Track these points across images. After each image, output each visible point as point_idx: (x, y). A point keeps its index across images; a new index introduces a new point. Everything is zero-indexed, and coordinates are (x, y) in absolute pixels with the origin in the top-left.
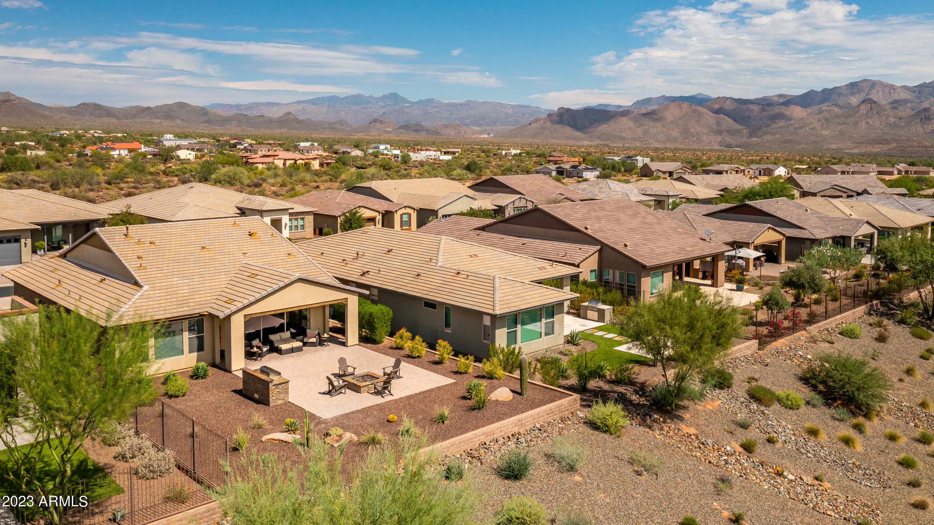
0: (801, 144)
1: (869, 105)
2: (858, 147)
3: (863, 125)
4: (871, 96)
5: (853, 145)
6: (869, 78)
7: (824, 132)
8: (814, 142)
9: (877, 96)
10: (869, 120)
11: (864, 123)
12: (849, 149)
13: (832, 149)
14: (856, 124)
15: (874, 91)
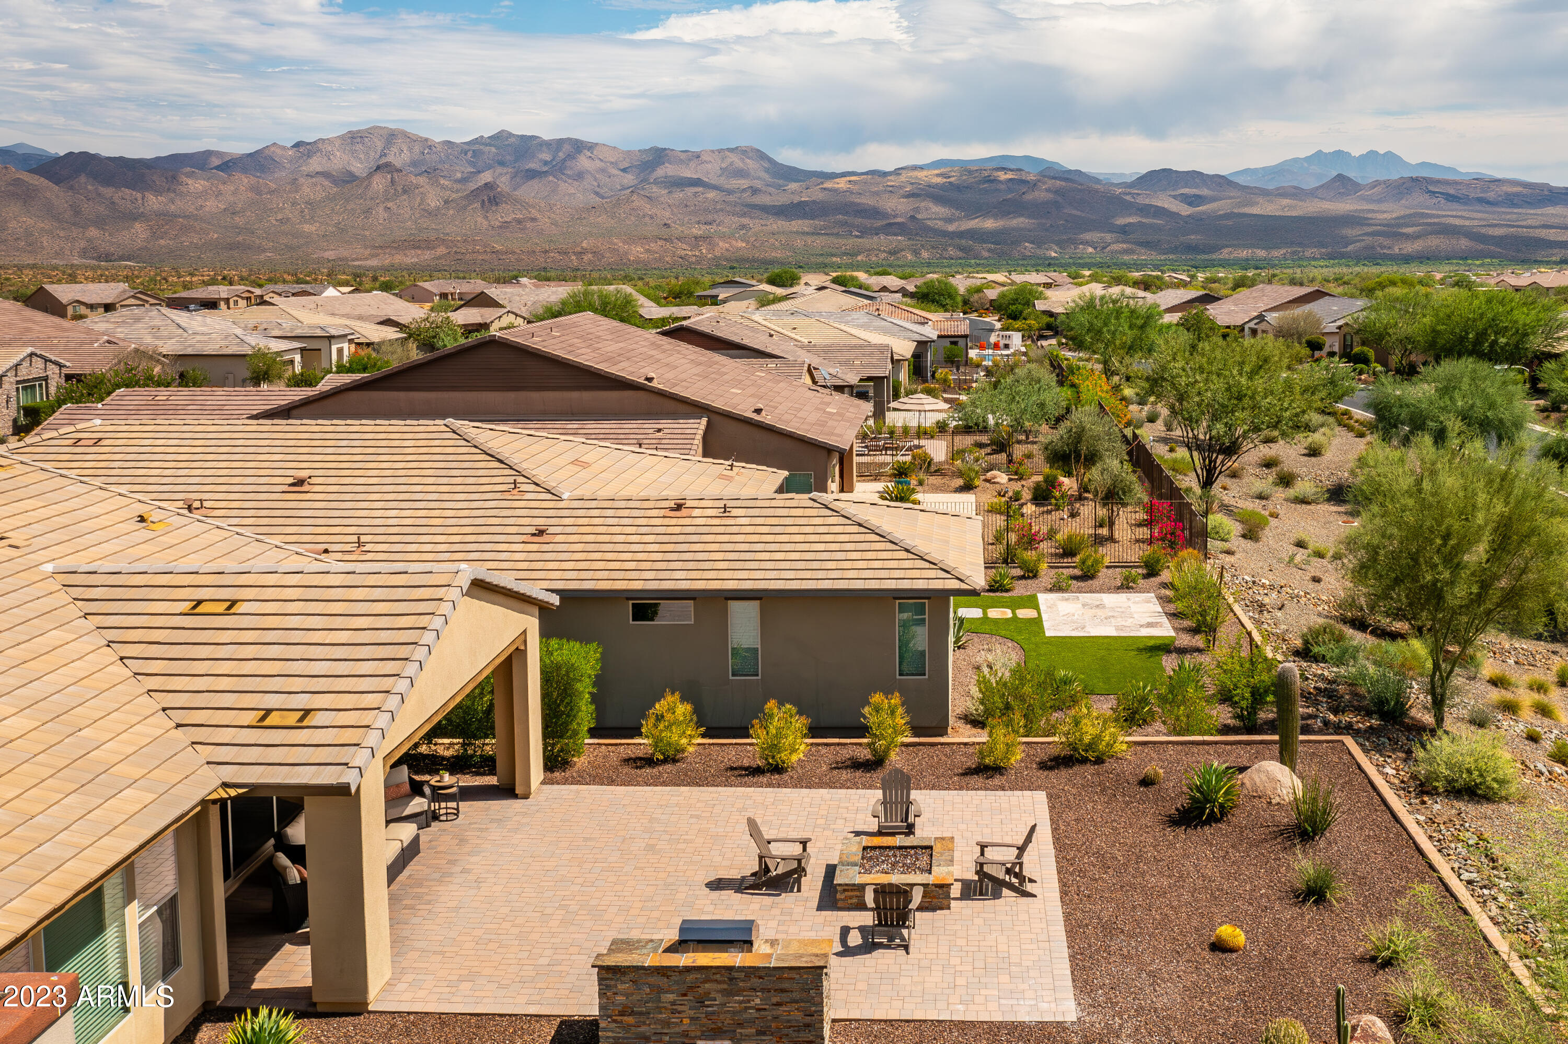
0: (264, 251)
1: (389, 176)
2: (377, 255)
3: (381, 212)
4: (390, 159)
5: (368, 252)
6: (383, 125)
7: (307, 228)
8: (290, 248)
9: (399, 157)
10: (390, 205)
11: (381, 209)
12: (361, 260)
13: (329, 261)
14: (368, 211)
15: (394, 149)
